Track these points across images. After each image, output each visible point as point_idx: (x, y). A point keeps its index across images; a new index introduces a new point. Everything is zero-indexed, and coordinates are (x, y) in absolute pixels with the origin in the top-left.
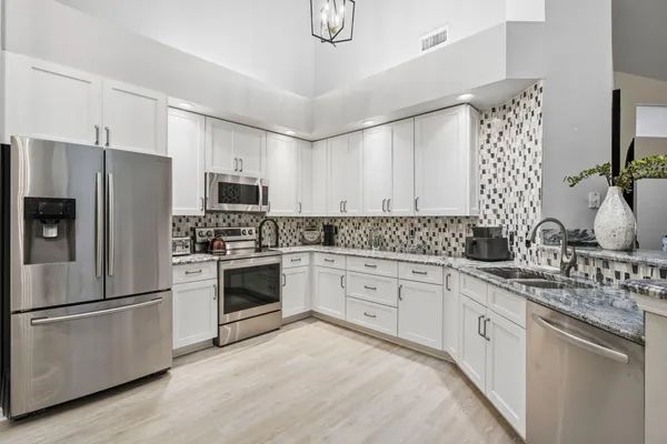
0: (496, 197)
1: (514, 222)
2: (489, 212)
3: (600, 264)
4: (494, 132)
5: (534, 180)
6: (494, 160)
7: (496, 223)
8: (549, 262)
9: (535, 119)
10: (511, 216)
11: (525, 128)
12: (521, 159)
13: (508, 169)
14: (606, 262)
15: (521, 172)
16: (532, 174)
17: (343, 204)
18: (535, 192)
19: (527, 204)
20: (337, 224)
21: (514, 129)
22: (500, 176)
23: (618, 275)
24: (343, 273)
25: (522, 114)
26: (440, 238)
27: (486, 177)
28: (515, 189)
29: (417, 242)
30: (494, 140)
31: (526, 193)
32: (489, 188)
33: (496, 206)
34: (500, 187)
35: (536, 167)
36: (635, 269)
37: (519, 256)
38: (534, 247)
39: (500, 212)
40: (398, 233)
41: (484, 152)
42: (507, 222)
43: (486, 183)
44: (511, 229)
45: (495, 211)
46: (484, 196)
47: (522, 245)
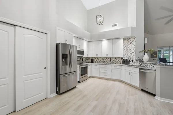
0: (126, 54)
1: (130, 58)
2: (125, 56)
3: (145, 64)
4: (126, 43)
5: (134, 51)
6: (126, 48)
7: (126, 58)
8: (137, 64)
9: (134, 42)
10: (129, 57)
11: (132, 43)
12: (131, 48)
13: (129, 49)
14: (146, 63)
15: (131, 50)
16: (133, 51)
17: (97, 55)
18: (134, 53)
19: (132, 55)
20: (93, 59)
21: (130, 43)
22: (127, 50)
23: (148, 65)
24: (99, 68)
25: (131, 41)
26: (116, 61)
27: (125, 50)
28: (130, 53)
29: (111, 62)
30: (126, 44)
31: (132, 53)
32: (125, 52)
33: (126, 55)
34: (127, 52)
35: (134, 49)
36: (150, 64)
37: (131, 63)
38: (134, 62)
39: (127, 56)
40: (107, 60)
41: (124, 46)
42: (128, 58)
43: (125, 51)
44: (129, 59)
45: (126, 56)
46: (124, 54)
47: (132, 62)
